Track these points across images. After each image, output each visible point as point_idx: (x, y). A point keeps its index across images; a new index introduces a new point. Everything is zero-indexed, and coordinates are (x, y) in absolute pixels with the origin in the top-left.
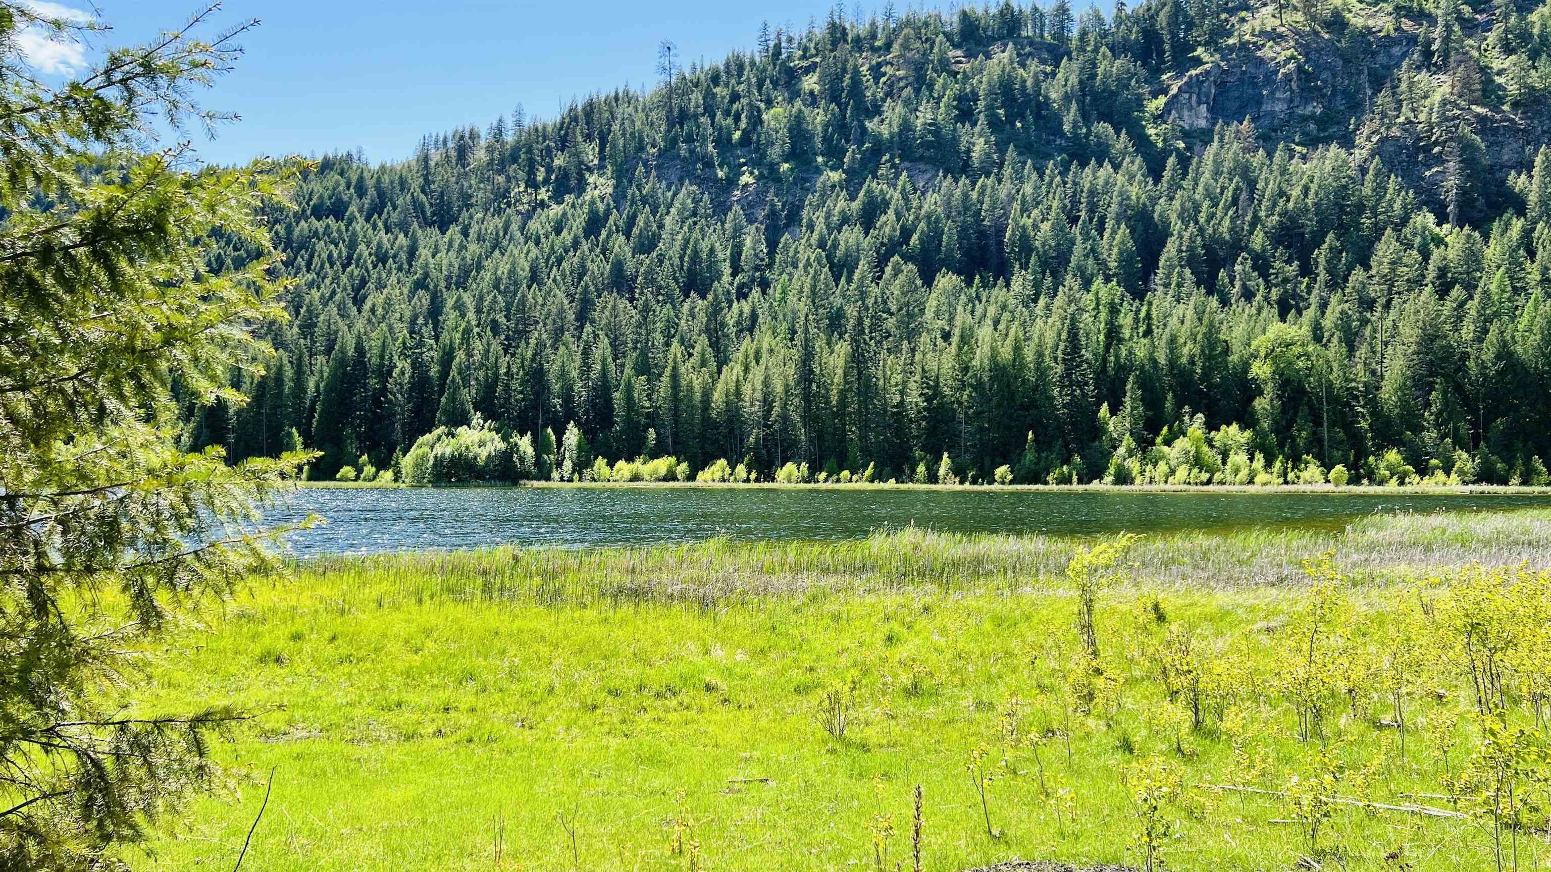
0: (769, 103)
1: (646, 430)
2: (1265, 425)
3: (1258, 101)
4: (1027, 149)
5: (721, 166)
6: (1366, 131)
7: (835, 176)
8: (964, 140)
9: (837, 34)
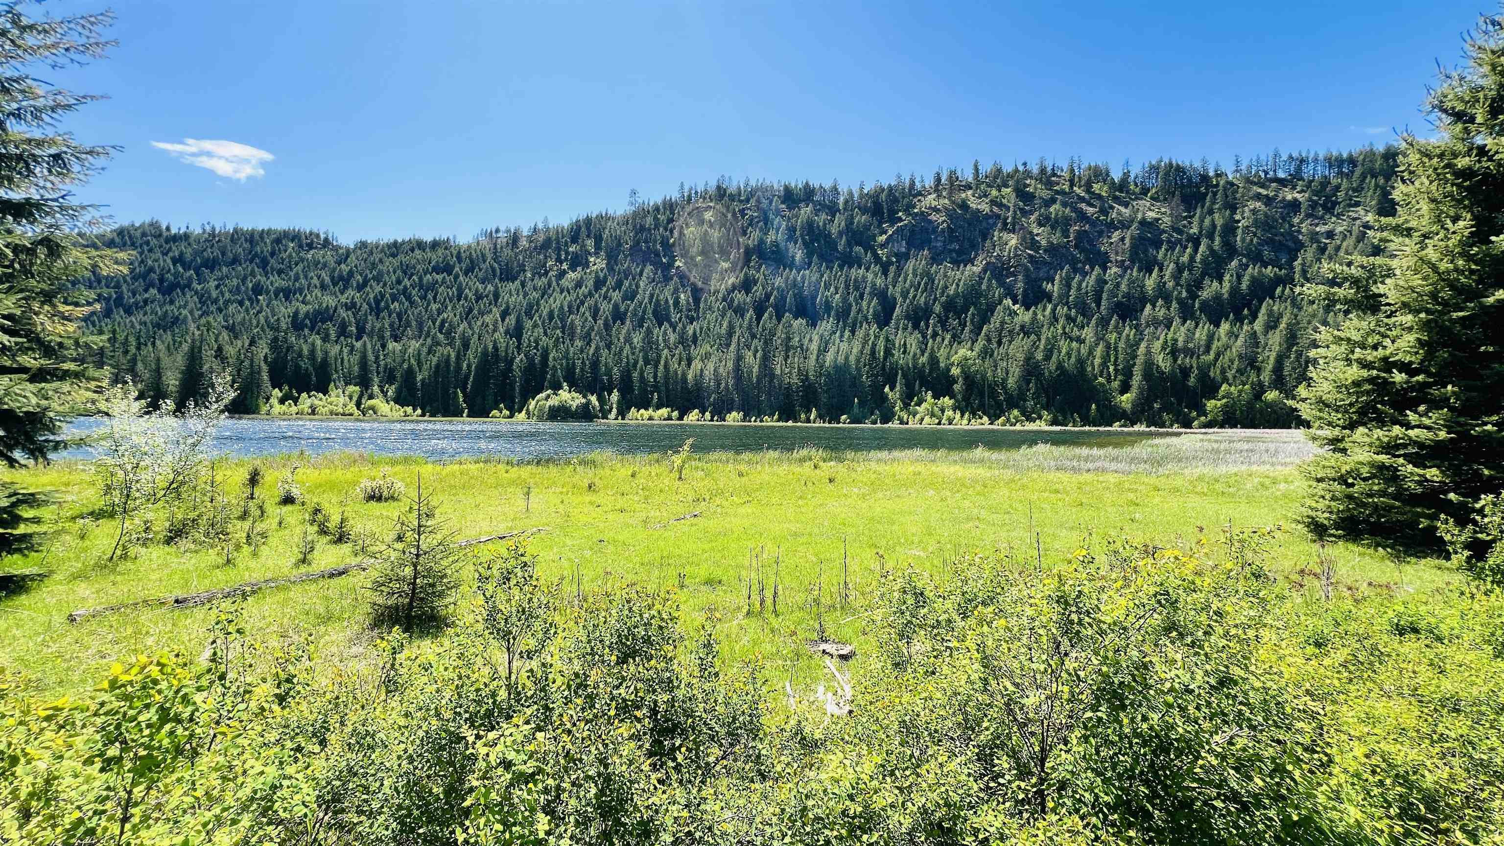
0: (687, 225)
1: (652, 393)
2: (959, 397)
3: (930, 241)
4: (822, 258)
5: (664, 256)
6: (980, 259)
7: (725, 265)
8: (790, 250)
9: (721, 191)
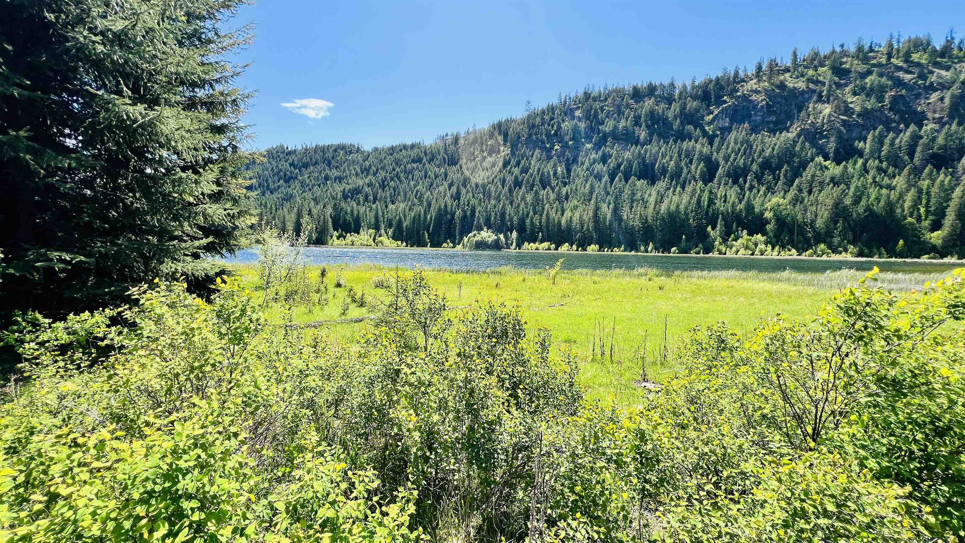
0: (563, 121)
1: (538, 233)
2: (771, 234)
3: (750, 116)
4: (660, 136)
5: (548, 143)
6: (795, 126)
7: (589, 146)
8: (637, 132)
9: (587, 96)
